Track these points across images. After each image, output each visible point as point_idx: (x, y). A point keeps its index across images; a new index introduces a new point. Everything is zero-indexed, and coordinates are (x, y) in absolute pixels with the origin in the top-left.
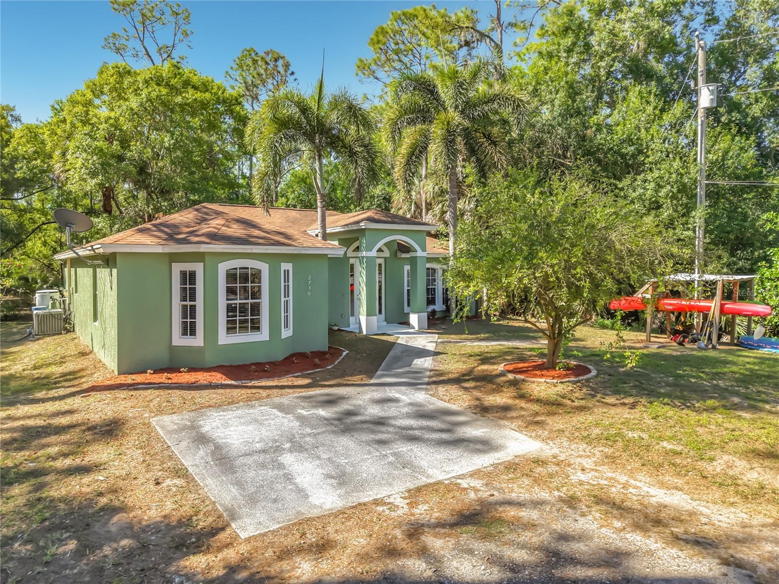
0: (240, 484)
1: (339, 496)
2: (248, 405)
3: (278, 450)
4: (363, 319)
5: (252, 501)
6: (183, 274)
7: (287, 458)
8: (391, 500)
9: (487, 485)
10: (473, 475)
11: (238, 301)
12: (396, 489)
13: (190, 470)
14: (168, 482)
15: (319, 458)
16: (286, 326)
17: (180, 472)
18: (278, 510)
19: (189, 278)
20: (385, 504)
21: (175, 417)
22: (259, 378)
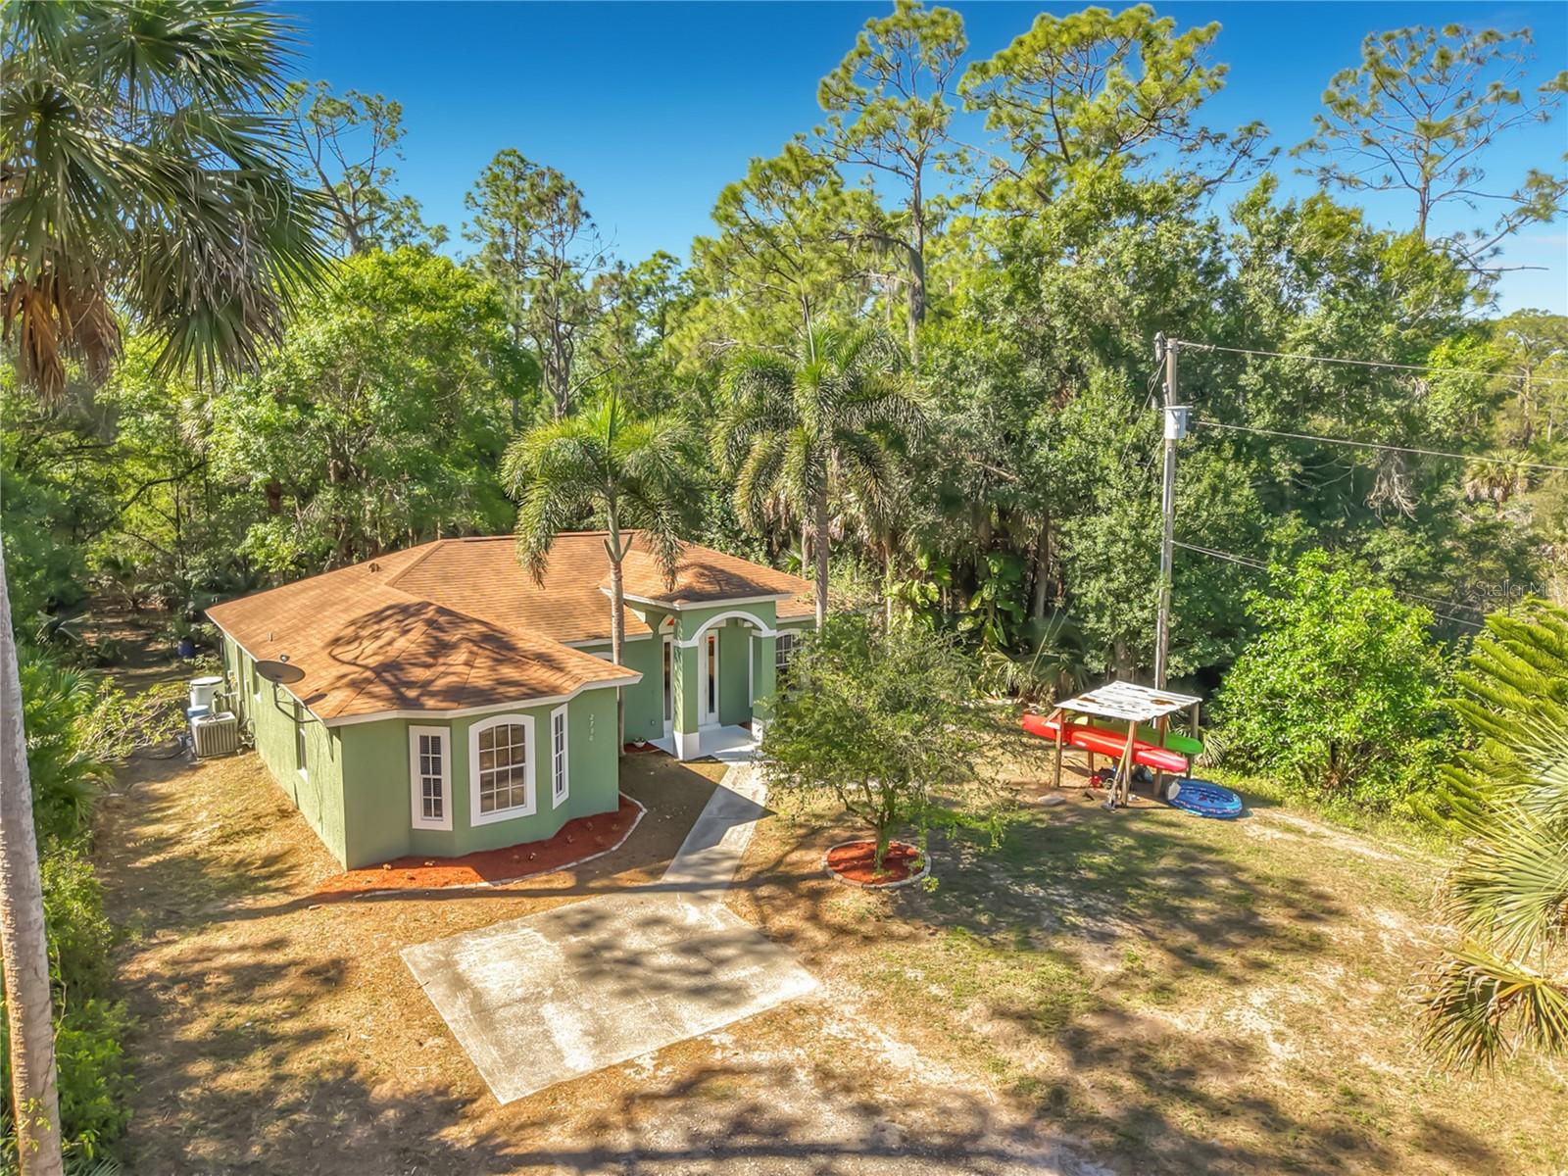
0: (499, 1044)
1: (593, 1057)
2: (509, 926)
3: (539, 997)
4: (679, 736)
5: (511, 1064)
6: (424, 739)
7: (548, 1010)
8: (639, 1062)
9: (736, 1041)
10: (728, 1029)
11: (495, 770)
12: (649, 1049)
13: (451, 1026)
14: (430, 1042)
15: (580, 1009)
16: (560, 787)
17: (440, 1029)
18: (534, 1074)
19: (431, 745)
20: (633, 1066)
21: (426, 947)
22: (521, 874)
